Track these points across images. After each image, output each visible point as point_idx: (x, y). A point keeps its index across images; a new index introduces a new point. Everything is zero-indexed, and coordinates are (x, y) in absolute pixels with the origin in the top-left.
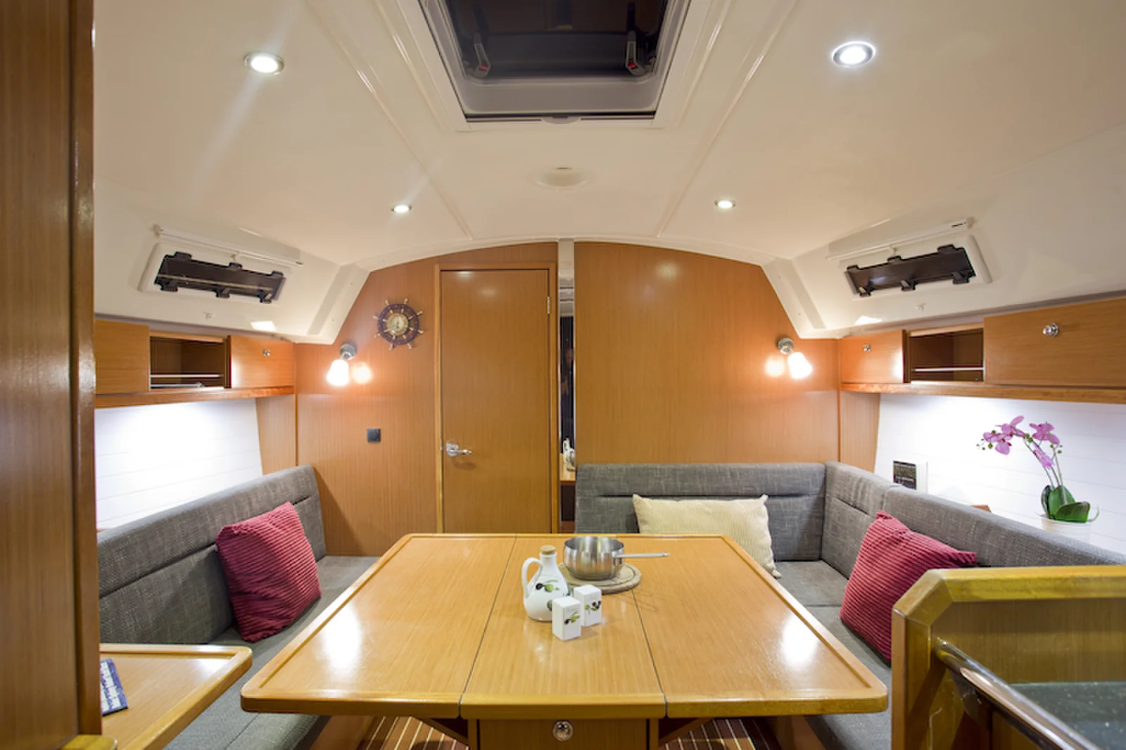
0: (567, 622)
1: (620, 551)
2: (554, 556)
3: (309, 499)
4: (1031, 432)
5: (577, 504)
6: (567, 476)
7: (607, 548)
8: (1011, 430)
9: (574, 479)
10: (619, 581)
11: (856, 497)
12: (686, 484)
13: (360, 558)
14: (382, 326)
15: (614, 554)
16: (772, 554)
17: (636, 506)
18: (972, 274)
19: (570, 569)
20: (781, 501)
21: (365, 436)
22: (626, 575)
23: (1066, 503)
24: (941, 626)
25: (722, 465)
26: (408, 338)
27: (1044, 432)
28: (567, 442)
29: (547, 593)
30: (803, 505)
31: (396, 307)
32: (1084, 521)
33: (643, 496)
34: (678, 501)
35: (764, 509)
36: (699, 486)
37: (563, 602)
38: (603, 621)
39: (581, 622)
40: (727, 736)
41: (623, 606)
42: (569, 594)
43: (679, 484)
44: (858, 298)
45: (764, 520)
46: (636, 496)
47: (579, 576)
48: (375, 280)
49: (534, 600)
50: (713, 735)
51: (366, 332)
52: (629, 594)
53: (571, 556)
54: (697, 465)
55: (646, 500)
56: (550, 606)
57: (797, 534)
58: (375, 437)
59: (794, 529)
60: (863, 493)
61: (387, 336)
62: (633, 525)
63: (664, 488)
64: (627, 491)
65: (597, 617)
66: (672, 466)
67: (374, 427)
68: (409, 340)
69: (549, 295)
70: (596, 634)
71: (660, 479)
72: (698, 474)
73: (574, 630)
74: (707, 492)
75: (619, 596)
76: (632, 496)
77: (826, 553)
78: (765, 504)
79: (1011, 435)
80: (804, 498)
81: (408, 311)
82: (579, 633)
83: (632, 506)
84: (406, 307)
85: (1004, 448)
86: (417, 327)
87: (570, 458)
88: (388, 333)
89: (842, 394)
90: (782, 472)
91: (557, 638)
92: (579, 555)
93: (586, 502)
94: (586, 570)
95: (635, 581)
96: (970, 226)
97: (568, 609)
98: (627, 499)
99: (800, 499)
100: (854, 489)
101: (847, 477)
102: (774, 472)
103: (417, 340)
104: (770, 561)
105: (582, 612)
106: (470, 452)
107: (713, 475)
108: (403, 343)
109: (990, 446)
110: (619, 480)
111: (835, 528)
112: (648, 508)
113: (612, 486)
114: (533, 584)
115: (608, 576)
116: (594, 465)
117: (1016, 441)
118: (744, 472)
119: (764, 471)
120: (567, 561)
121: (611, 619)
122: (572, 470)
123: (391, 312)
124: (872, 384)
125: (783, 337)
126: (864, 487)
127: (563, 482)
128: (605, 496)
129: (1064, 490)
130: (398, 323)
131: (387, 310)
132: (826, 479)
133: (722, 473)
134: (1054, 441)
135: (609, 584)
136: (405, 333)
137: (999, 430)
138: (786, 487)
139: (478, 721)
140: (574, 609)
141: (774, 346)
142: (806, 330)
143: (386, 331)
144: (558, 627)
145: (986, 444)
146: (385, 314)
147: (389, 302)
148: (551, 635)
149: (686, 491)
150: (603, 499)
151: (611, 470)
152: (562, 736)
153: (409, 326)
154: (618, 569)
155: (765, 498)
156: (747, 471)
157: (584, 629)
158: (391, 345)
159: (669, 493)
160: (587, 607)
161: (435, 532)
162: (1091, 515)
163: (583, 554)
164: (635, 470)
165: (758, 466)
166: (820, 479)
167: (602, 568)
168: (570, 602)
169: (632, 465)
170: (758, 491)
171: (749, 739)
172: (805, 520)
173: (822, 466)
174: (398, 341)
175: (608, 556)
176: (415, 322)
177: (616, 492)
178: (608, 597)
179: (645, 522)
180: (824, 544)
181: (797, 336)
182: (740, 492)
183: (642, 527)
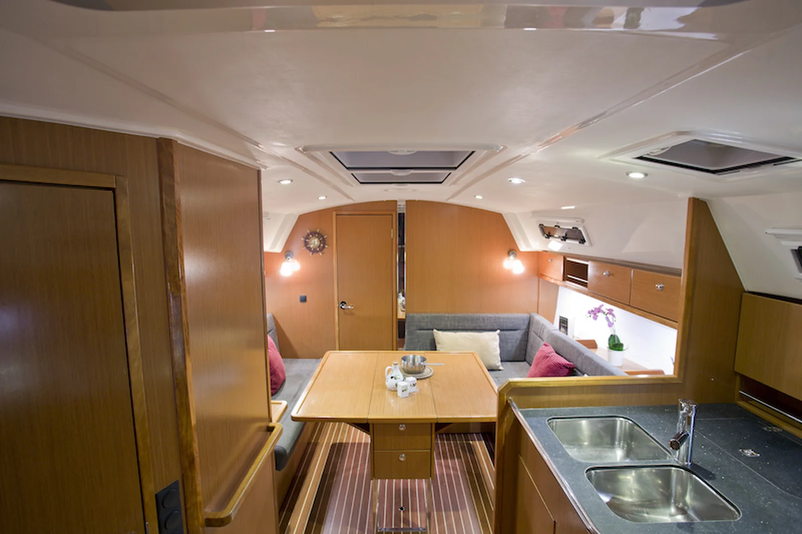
0: (403, 391)
1: (425, 362)
2: (398, 366)
3: (272, 331)
4: (607, 312)
5: (406, 333)
6: (401, 315)
7: (419, 360)
8: (599, 310)
9: (404, 317)
10: (424, 374)
11: (540, 333)
12: (460, 324)
13: (298, 360)
14: (306, 244)
15: (422, 363)
16: (499, 359)
17: (435, 335)
18: (585, 241)
19: (404, 369)
20: (507, 333)
21: (299, 300)
22: (427, 372)
23: (616, 342)
24: (509, 394)
25: (478, 315)
26: (320, 250)
27: (610, 312)
28: (401, 294)
29: (395, 380)
30: (518, 335)
31: (314, 234)
32: (622, 350)
33: (438, 330)
34: (455, 332)
35: (498, 337)
36: (467, 325)
37: (402, 384)
38: (418, 390)
39: (408, 391)
40: (473, 440)
41: (426, 384)
42: (403, 380)
43: (457, 324)
44: (544, 238)
45: (497, 343)
46: (435, 330)
47: (408, 372)
48: (303, 219)
49: (390, 383)
50: (467, 440)
51: (298, 246)
52: (428, 380)
53: (404, 364)
54: (465, 315)
55: (440, 332)
56: (396, 385)
57: (514, 349)
58: (304, 300)
59: (513, 346)
60: (543, 331)
61: (309, 249)
62: (433, 347)
63: (449, 326)
64: (431, 327)
65: (414, 389)
66: (453, 315)
67: (303, 295)
68: (321, 250)
69: (392, 228)
70: (414, 395)
71: (447, 321)
72: (465, 319)
73: (406, 394)
74: (470, 328)
75: (424, 380)
76: (433, 330)
77: (527, 359)
78: (499, 334)
79: (599, 312)
80: (519, 331)
81: (320, 236)
82: (407, 395)
83: (433, 335)
84: (319, 234)
85: (595, 318)
86: (324, 244)
87: (402, 303)
88: (309, 247)
89: (541, 279)
90: (507, 318)
91: (400, 397)
92: (407, 364)
93: (410, 333)
94: (410, 370)
95: (431, 374)
96: (582, 223)
97: (403, 387)
98: (430, 331)
99: (516, 332)
100: (540, 329)
101: (538, 323)
102: (504, 318)
103: (324, 250)
104: (498, 362)
105: (409, 388)
106: (352, 308)
107: (473, 320)
108: (317, 252)
109: (590, 316)
110: (427, 322)
111: (532, 347)
112: (440, 336)
113: (423, 325)
114: (390, 376)
115: (420, 372)
116: (415, 315)
117: (600, 315)
118: (488, 318)
119: (499, 318)
120: (402, 366)
121: (420, 390)
122: (403, 311)
123: (311, 236)
124: (551, 278)
125: (512, 250)
126: (544, 328)
127: (399, 319)
128: (420, 330)
129: (616, 337)
130: (314, 242)
131: (308, 235)
132: (530, 322)
133: (478, 319)
134: (613, 316)
135: (419, 376)
136: (319, 247)
137: (594, 310)
138: (510, 326)
139: (373, 424)
140: (406, 386)
141: (507, 253)
142: (523, 248)
143: (308, 246)
144: (400, 393)
145: (589, 315)
146: (307, 237)
147: (310, 230)
148: (397, 396)
149: (460, 328)
150: (419, 331)
151: (424, 317)
152: (402, 429)
153: (321, 243)
154: (424, 369)
155: (498, 331)
156: (491, 317)
157: (410, 393)
158: (311, 253)
159: (452, 328)
160: (411, 385)
161: (335, 350)
162: (624, 348)
163: (409, 364)
164: (435, 317)
165: (497, 315)
166: (527, 322)
167: (417, 369)
168: (404, 384)
169: (434, 315)
170: (496, 328)
171: (483, 441)
172: (518, 342)
173: (528, 315)
174: (314, 251)
175: (420, 364)
176: (323, 241)
177: (425, 328)
178: (419, 381)
179: (439, 343)
180: (527, 354)
181: (519, 250)
182: (487, 328)
183: (438, 346)
